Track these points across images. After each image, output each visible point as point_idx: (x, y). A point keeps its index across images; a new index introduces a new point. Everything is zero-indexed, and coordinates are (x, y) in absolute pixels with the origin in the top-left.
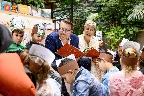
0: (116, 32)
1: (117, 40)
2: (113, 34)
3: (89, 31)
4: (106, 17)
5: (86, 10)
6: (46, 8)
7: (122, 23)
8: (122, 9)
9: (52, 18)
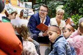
0: (75, 18)
1: (76, 23)
2: (74, 19)
3: (60, 16)
4: (69, 8)
5: (56, 3)
6: (28, 1)
7: (80, 12)
8: (80, 3)
9: (33, 8)
